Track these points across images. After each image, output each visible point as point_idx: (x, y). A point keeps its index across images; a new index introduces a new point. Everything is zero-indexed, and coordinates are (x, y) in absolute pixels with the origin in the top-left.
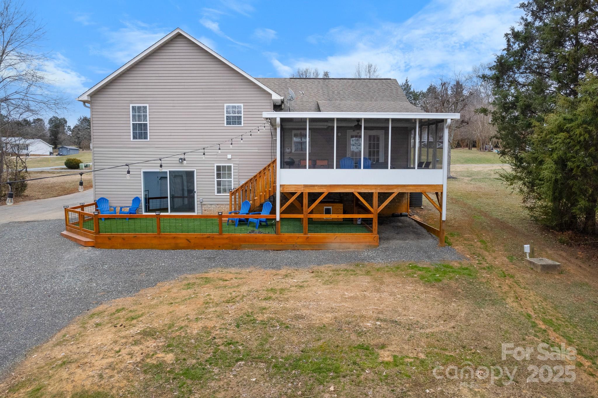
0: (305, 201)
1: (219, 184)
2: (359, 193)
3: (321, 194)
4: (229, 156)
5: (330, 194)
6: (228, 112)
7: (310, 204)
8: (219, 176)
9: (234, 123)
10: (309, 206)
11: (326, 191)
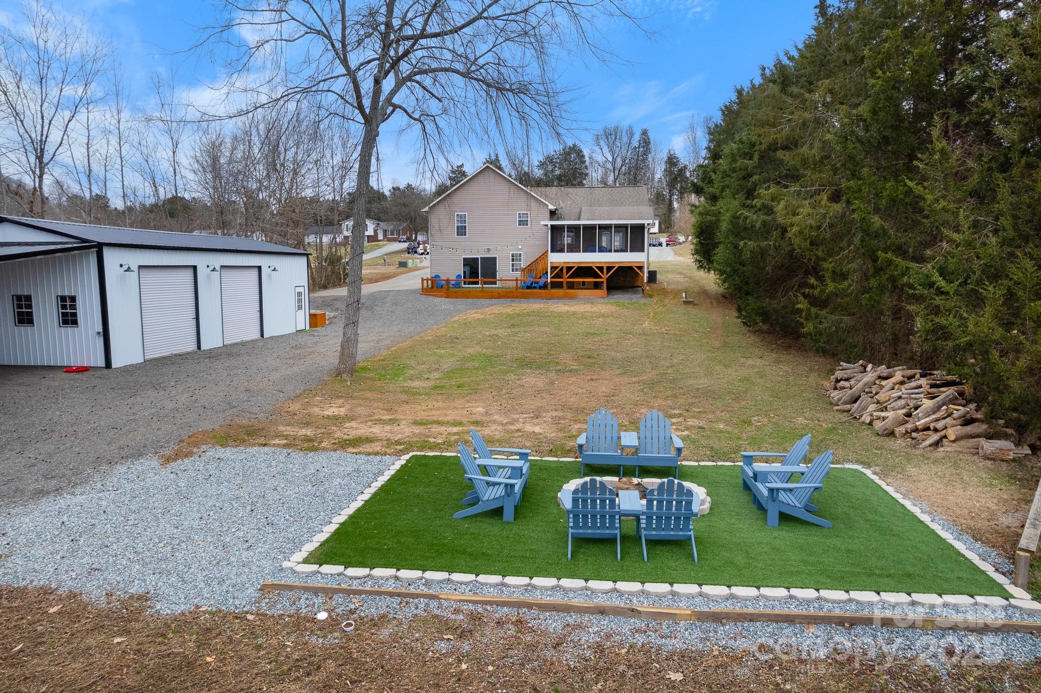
0: (565, 271)
1: (513, 265)
2: (596, 267)
3: (573, 267)
4: (520, 247)
5: (579, 268)
6: (520, 217)
7: (567, 273)
8: (513, 260)
9: (523, 225)
10: (567, 274)
11: (576, 266)
